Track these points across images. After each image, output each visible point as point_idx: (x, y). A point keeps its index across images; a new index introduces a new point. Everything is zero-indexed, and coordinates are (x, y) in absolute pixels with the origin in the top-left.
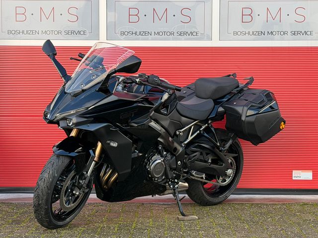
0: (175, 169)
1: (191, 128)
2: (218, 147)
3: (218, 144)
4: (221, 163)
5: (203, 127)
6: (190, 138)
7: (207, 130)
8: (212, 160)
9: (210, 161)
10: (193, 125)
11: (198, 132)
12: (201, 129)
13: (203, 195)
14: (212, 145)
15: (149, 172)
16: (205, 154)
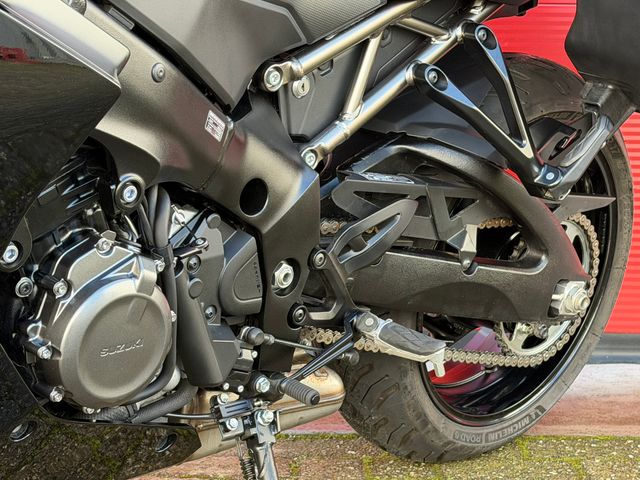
0: (255, 319)
1: (361, 47)
2: (521, 169)
3: (527, 151)
4: (531, 253)
5: (440, 46)
6: (357, 113)
7: (464, 62)
8: (482, 235)
9: (470, 245)
10: (373, 34)
11: (408, 74)
12: (427, 57)
13: (426, 422)
14: (486, 151)
15: (47, 374)
16: (441, 209)
